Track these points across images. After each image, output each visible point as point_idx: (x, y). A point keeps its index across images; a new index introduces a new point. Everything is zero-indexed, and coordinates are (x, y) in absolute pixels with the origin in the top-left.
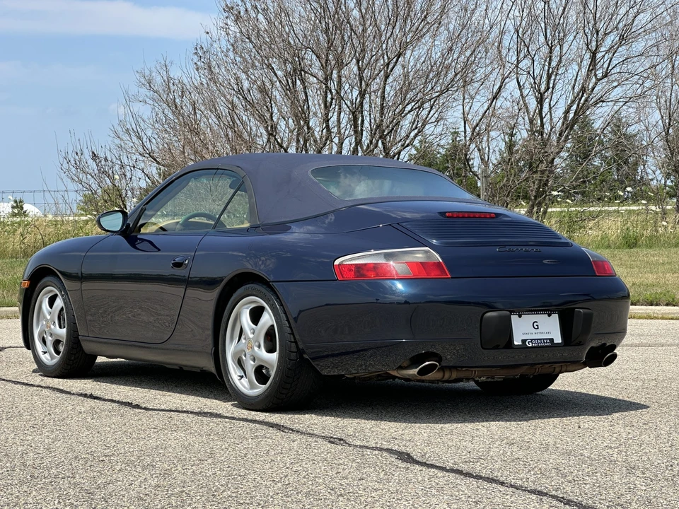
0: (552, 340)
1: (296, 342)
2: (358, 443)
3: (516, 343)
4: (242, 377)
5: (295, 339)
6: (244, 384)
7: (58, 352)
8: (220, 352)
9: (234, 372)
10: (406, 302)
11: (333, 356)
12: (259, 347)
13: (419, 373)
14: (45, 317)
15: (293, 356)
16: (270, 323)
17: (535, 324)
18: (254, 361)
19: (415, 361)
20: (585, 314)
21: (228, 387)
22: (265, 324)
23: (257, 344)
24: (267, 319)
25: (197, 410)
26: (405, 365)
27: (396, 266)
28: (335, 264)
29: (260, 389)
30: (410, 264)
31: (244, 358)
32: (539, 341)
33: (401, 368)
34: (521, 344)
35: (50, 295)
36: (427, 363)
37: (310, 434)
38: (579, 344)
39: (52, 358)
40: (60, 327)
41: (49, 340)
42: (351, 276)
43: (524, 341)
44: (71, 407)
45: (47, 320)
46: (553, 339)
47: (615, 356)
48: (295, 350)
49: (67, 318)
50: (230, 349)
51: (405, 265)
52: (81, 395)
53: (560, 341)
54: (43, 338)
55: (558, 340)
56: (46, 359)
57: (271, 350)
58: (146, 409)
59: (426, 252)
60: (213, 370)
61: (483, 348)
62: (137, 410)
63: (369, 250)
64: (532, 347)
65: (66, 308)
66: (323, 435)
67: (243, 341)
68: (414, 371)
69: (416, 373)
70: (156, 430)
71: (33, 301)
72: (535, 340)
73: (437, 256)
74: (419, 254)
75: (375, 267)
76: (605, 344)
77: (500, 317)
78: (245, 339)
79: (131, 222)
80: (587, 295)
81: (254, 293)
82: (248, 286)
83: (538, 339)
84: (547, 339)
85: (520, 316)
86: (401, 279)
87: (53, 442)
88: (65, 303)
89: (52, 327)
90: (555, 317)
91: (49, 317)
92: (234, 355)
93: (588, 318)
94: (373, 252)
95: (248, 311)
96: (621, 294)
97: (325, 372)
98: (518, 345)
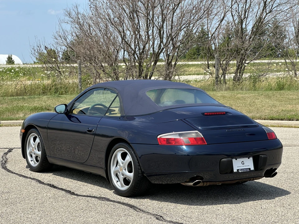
0: (250, 169)
1: (141, 169)
2: (169, 219)
3: (234, 171)
4: (118, 181)
5: (140, 168)
6: (119, 185)
7: (37, 161)
8: (108, 170)
9: (114, 179)
10: (188, 155)
11: (156, 175)
12: (125, 170)
13: (193, 185)
14: (31, 146)
15: (140, 175)
16: (130, 160)
17: (243, 162)
18: (123, 175)
19: (192, 180)
20: (264, 158)
21: (112, 185)
22: (127, 161)
23: (124, 169)
24: (129, 158)
25: (99, 196)
26: (187, 181)
27: (184, 139)
28: (158, 137)
29: (126, 188)
30: (190, 139)
31: (119, 174)
32: (244, 170)
33: (186, 182)
35: (34, 136)
36: (197, 181)
37: (147, 212)
38: (261, 170)
39: (35, 163)
40: (38, 151)
41: (34, 156)
42: (164, 143)
43: (238, 170)
44: (45, 195)
45: (32, 147)
47: (276, 173)
48: (140, 172)
49: (41, 147)
50: (113, 169)
51: (188, 139)
52: (49, 185)
53: (253, 169)
54: (31, 155)
55: (252, 168)
56: (32, 163)
57: (130, 171)
58: (77, 195)
59: (196, 133)
60: (105, 177)
61: (221, 174)
62: (74, 196)
63: (172, 132)
64: (241, 172)
65: (41, 143)
66: (153, 213)
67: (118, 166)
68: (191, 184)
69: (192, 185)
70: (82, 211)
71: (26, 139)
72: (243, 169)
73: (201, 134)
74: (194, 134)
75: (175, 139)
76: (272, 168)
77: (228, 161)
78: (119, 166)
79: (69, 108)
80: (265, 148)
81: (123, 147)
82: (120, 144)
83: (244, 169)
84: (248, 169)
85: (236, 159)
86: (186, 145)
87: (40, 219)
88: (40, 141)
89: (35, 150)
90: (251, 159)
91: (33, 146)
92: (114, 172)
93: (265, 159)
94: (174, 133)
95: (120, 154)
96: (279, 147)
97: (153, 182)
98: (236, 172)
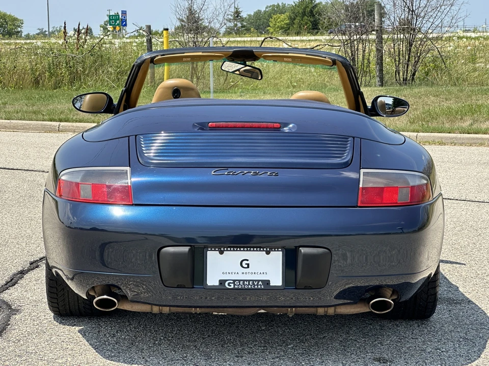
3: (210, 284)
17: (245, 262)
28: (59, 177)
32: (246, 283)
34: (217, 284)
36: (105, 297)
43: (222, 282)
46: (269, 281)
51: (90, 187)
53: (281, 284)
59: (122, 172)
61: (167, 287)
64: (234, 289)
72: (239, 281)
84: (259, 281)
85: (221, 253)
98: (214, 286)
